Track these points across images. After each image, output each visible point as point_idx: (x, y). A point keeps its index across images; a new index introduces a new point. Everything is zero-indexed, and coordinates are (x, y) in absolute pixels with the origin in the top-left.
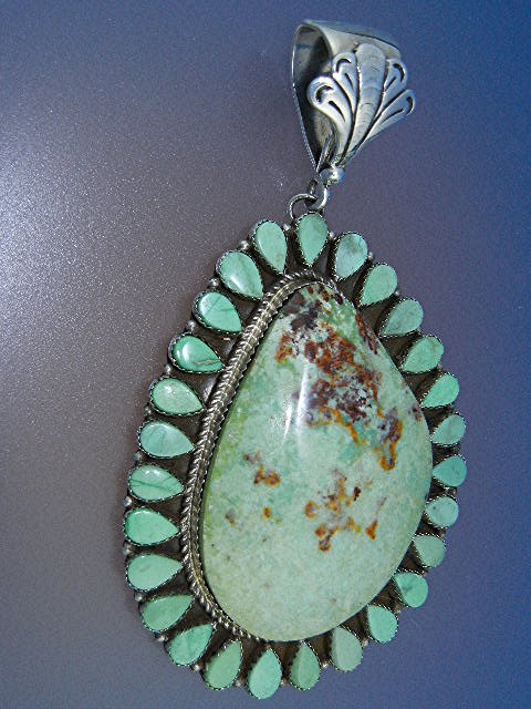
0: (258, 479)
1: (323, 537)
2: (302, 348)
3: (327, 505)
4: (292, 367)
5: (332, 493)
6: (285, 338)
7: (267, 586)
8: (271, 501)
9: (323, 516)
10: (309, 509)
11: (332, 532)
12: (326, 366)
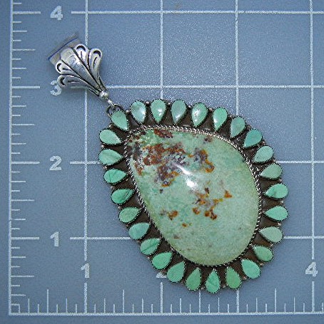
0: (171, 217)
1: (210, 214)
2: (143, 164)
3: (200, 204)
4: (146, 173)
5: (197, 199)
6: (136, 166)
7: (210, 246)
8: (182, 220)
9: (202, 209)
10: (195, 211)
11: (211, 210)
12: (156, 162)
